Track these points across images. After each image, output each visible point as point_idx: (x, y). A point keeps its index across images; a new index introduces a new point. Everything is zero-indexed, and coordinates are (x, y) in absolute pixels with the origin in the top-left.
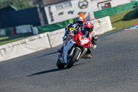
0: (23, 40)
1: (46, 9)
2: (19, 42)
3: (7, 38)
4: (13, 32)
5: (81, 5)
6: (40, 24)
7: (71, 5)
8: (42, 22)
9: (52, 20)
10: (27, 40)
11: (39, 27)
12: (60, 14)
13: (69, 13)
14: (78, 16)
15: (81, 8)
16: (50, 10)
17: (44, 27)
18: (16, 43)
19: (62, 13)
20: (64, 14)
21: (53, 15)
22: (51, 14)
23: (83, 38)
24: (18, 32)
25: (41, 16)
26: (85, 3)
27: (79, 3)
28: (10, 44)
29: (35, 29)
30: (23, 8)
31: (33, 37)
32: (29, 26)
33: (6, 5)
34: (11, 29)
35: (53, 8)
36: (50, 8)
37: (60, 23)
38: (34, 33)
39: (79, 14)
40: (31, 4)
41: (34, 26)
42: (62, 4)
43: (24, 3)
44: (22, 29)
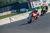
0: (23, 14)
1: (31, 3)
2: (21, 15)
3: (17, 13)
4: (19, 11)
5: (44, 1)
6: (29, 8)
7: (40, 1)
8: (30, 7)
9: (33, 7)
10: (24, 14)
11: (29, 9)
12: (36, 5)
13: (39, 4)
14: (43, 5)
15: (44, 2)
16: (32, 3)
17: (30, 9)
18: (20, 15)
19: (37, 4)
20: (38, 5)
21: (34, 5)
22: (33, 4)
23: (34, 14)
24: (21, 11)
25: (29, 5)
26: (45, 1)
27: (43, 1)
28: (18, 15)
29: (27, 10)
30: (23, 3)
31: (26, 13)
32: (25, 9)
33: (17, 2)
34: (18, 10)
35: (34, 2)
36: (32, 2)
37: (36, 8)
38: (27, 11)
39: (43, 4)
40: (26, 1)
41: (27, 9)
42: (37, 1)
43: (23, 1)
44: (22, 10)
